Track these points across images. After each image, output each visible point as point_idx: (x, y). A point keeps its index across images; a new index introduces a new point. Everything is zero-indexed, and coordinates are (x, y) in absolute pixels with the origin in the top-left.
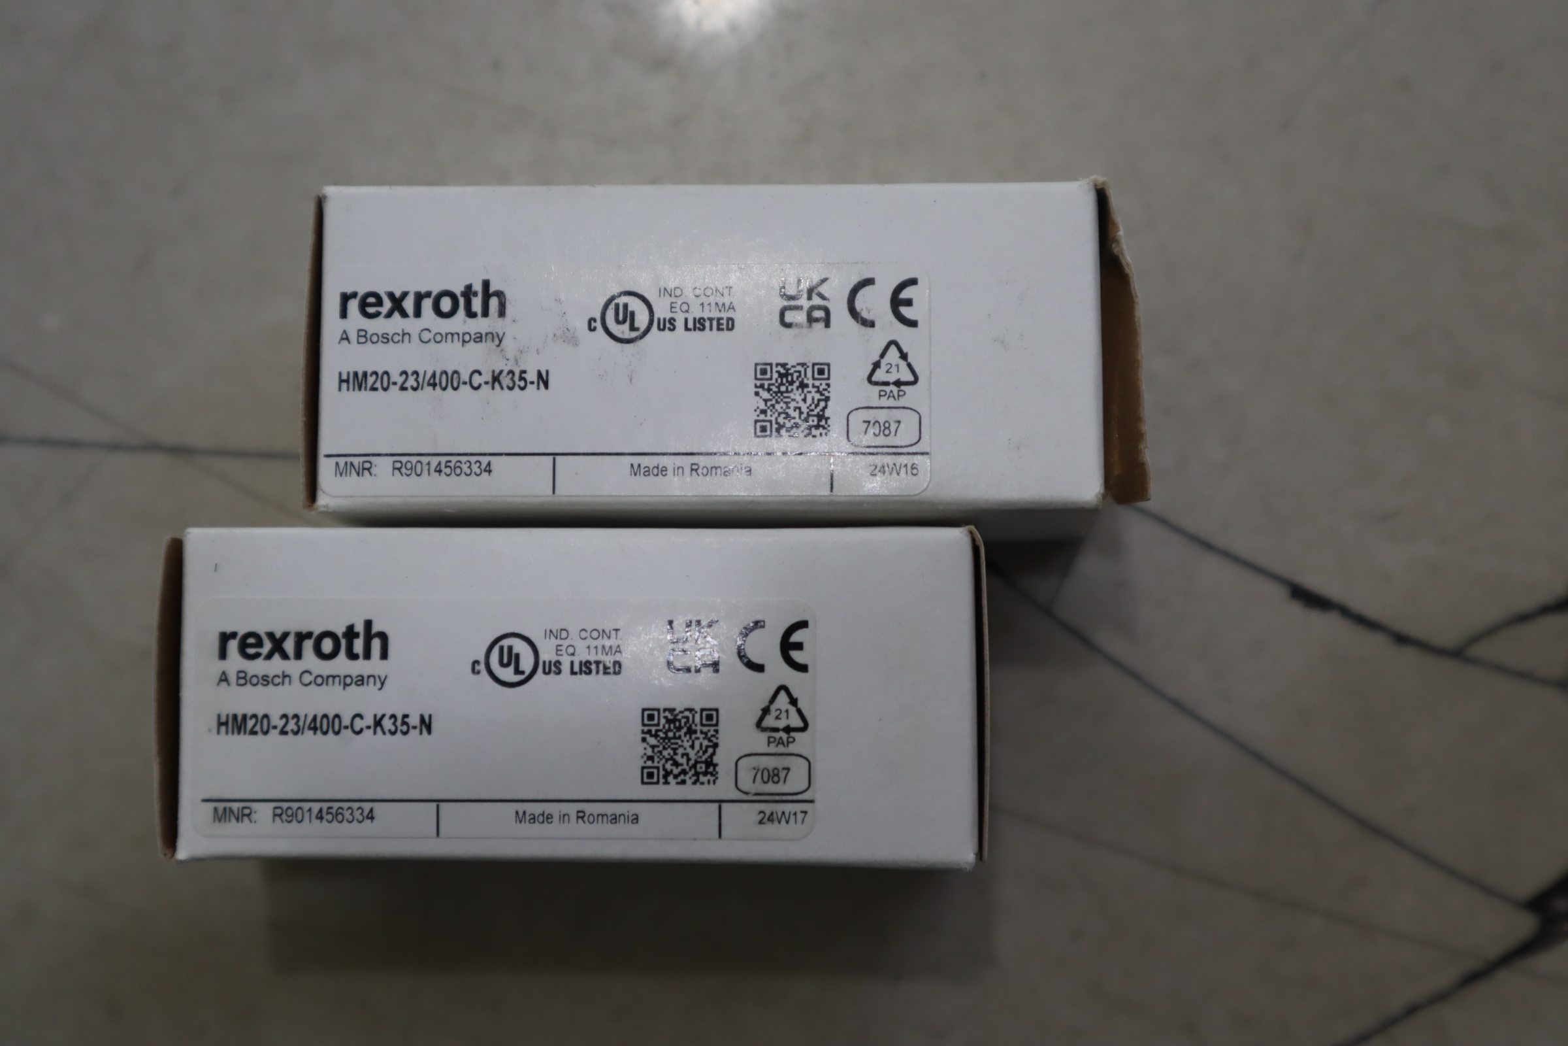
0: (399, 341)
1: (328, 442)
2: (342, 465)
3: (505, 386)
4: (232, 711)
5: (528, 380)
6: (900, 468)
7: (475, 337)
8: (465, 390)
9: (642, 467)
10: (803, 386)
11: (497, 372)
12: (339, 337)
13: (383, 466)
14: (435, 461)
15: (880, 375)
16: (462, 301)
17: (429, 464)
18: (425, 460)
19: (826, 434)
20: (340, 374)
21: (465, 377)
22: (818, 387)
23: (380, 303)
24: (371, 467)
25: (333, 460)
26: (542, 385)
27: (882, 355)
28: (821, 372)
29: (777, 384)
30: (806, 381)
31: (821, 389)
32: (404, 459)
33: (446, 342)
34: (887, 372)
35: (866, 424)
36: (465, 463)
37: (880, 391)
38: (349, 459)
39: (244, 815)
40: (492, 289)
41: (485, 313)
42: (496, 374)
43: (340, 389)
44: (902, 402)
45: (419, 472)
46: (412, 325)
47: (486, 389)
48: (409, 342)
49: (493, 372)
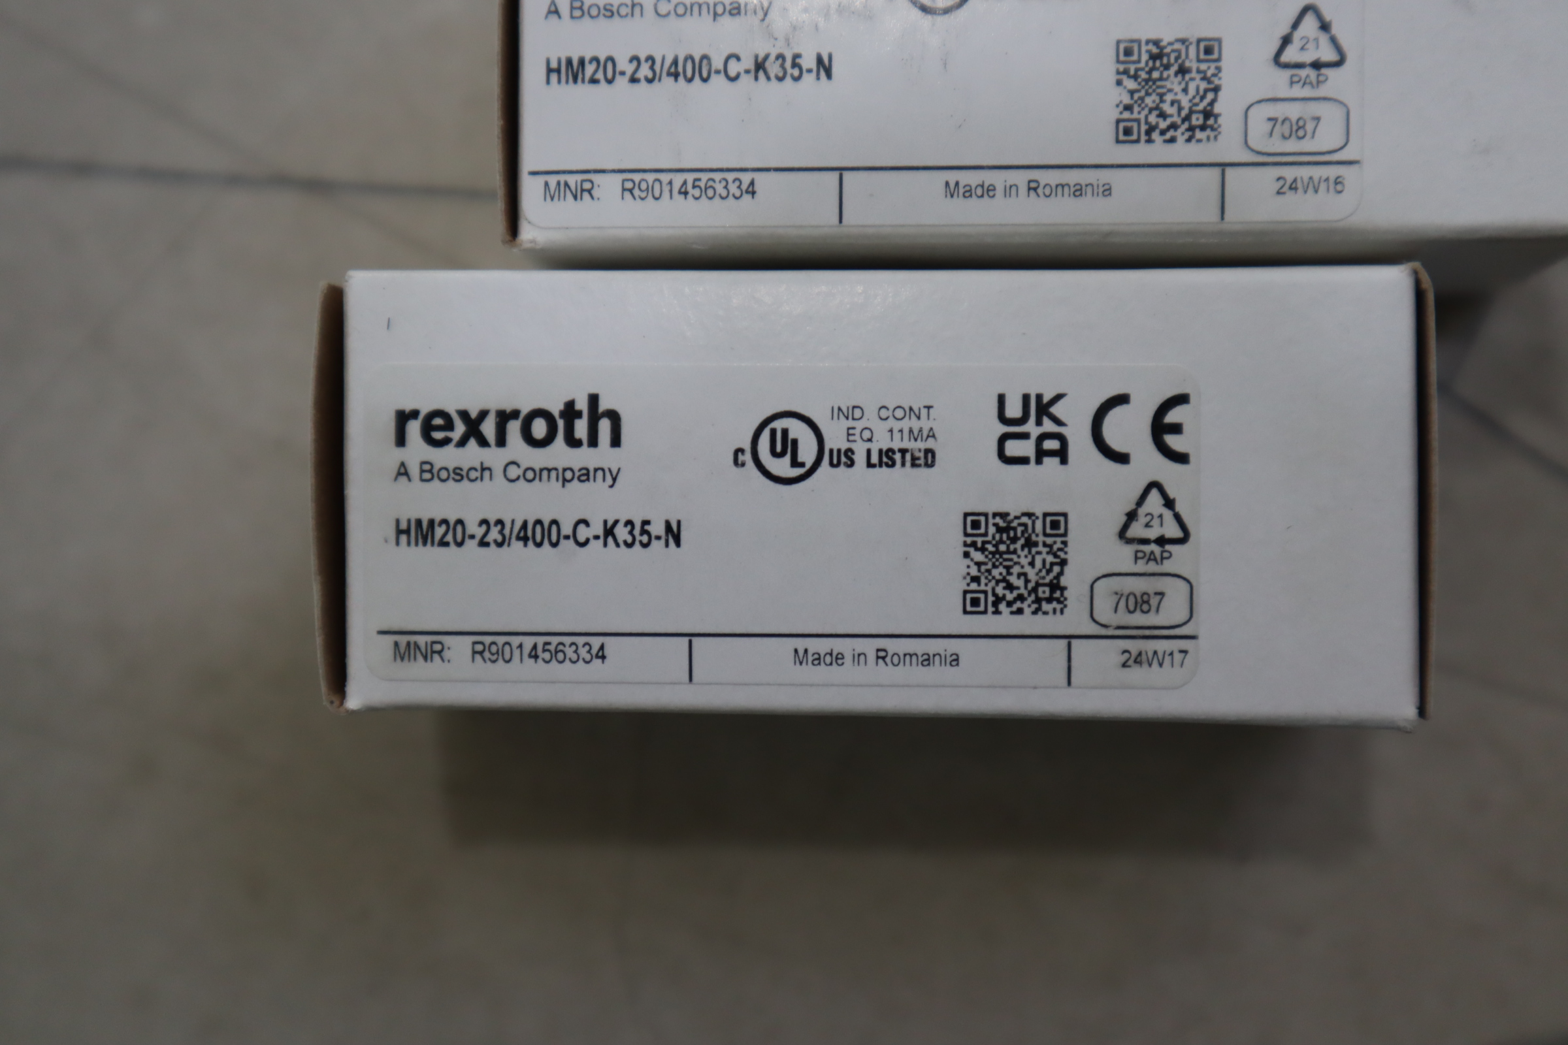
4: (414, 516)
39: (433, 652)
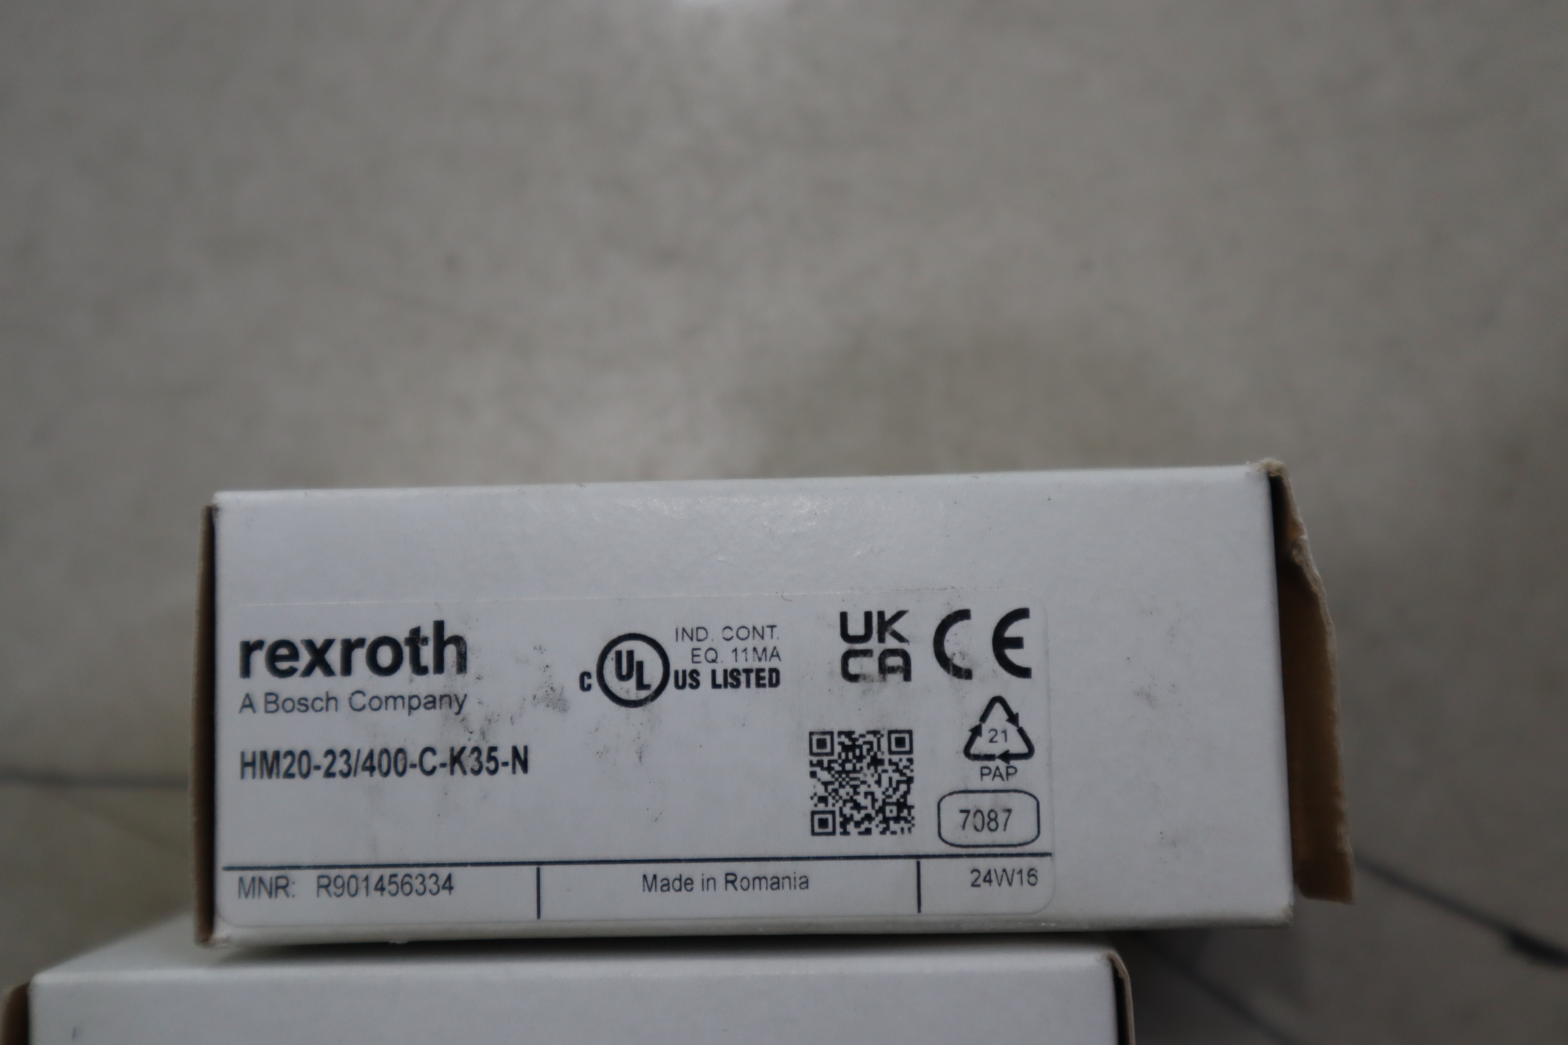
0: (321, 709)
1: (228, 850)
2: (248, 882)
3: (468, 770)
5: (500, 762)
6: (1013, 875)
7: (426, 701)
8: (414, 774)
9: (659, 879)
10: (876, 762)
11: (457, 750)
12: (240, 704)
13: (305, 881)
14: (375, 874)
15: (981, 746)
16: (406, 651)
17: (367, 879)
18: (361, 873)
19: (909, 829)
20: (243, 754)
21: (414, 757)
22: (896, 764)
23: (294, 655)
24: (287, 885)
25: (236, 875)
26: (518, 767)
27: (983, 718)
28: (900, 742)
29: (840, 761)
30: (879, 756)
31: (901, 767)
32: (333, 873)
33: (386, 709)
34: (991, 741)
35: (964, 815)
36: (417, 878)
37: (982, 768)
38: (257, 874)
40: (448, 634)
41: (439, 667)
42: (455, 753)
43: (243, 776)
44: (1013, 783)
45: (353, 890)
46: (339, 685)
47: (442, 773)
48: (336, 709)
49: (452, 750)
